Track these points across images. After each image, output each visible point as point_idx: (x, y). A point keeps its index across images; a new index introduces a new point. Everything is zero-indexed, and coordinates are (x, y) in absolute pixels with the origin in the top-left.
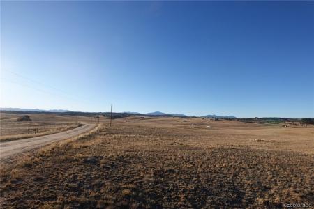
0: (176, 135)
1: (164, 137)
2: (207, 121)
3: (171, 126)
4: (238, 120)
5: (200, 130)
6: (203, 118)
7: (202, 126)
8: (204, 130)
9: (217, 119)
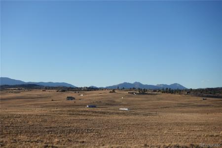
0: (51, 130)
1: (22, 137)
2: (121, 97)
3: (37, 111)
4: (190, 92)
5: (106, 118)
6: (113, 90)
7: (111, 109)
8: (116, 117)
9: (143, 91)
